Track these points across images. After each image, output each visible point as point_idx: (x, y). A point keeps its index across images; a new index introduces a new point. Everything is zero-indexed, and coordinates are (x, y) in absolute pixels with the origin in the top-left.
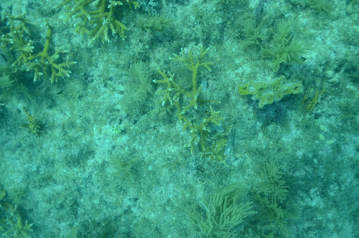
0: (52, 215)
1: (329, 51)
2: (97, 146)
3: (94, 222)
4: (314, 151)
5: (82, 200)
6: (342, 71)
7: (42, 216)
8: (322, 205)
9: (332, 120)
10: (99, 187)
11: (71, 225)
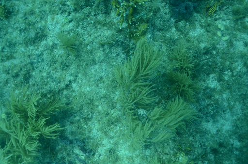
0: (9, 85)
4: (213, 45)
5: (34, 73)
8: (219, 87)
9: (227, 22)
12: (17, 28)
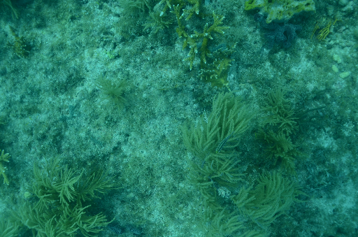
0: (33, 150)
3: (79, 160)
4: (326, 84)
7: (22, 150)
8: (336, 147)
9: (347, 51)
10: (86, 119)
12: (41, 69)
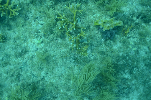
0: (8, 80)
1: (134, 8)
2: (30, 48)
3: (27, 83)
4: (127, 53)
5: (22, 73)
6: (140, 18)
7: (3, 80)
8: (130, 78)
9: (135, 40)
10: (30, 68)
11: (17, 85)
12: (10, 47)
